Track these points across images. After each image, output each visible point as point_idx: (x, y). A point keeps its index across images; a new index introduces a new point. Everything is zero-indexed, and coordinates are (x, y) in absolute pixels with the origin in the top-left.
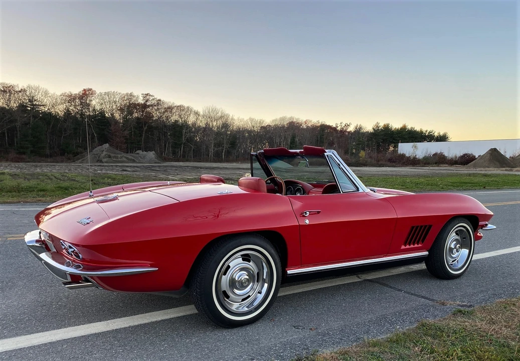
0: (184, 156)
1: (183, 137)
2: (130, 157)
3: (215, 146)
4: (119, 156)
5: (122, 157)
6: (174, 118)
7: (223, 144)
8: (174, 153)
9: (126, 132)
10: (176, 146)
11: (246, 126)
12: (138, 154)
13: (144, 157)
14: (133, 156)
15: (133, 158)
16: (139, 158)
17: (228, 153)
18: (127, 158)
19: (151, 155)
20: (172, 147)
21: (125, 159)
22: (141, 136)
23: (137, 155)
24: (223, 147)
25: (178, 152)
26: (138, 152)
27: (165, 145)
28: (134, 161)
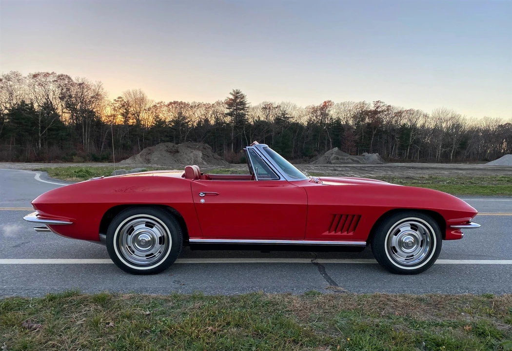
0: (410, 157)
1: (411, 139)
2: (355, 159)
3: (443, 147)
4: (346, 158)
5: (347, 159)
6: (404, 121)
7: (452, 144)
8: (400, 154)
9: (357, 137)
10: (403, 147)
11: (479, 125)
12: (364, 156)
13: (368, 159)
14: (358, 158)
15: (358, 160)
16: (364, 159)
17: (457, 154)
18: (352, 159)
19: (375, 156)
20: (399, 149)
21: (350, 161)
22: (370, 139)
23: (362, 157)
24: (452, 148)
25: (404, 153)
26: (364, 154)
27: (392, 148)
28: (358, 162)
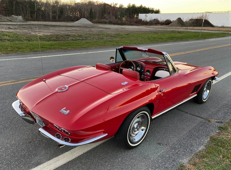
0: (37, 18)
1: (36, 8)
2: (9, 19)
3: (52, 13)
4: (3, 18)
5: (4, 19)
7: (57, 12)
8: (31, 16)
9: (4, 5)
10: (32, 13)
11: (67, 3)
12: (13, 17)
13: (16, 19)
14: (10, 18)
15: (10, 19)
16: (14, 19)
17: (59, 17)
18: (7, 19)
19: (20, 18)
20: (30, 13)
21: (6, 20)
22: (13, 7)
23: (13, 18)
24: (57, 14)
25: (33, 16)
26: (13, 16)
27: (26, 12)
28: (11, 21)
